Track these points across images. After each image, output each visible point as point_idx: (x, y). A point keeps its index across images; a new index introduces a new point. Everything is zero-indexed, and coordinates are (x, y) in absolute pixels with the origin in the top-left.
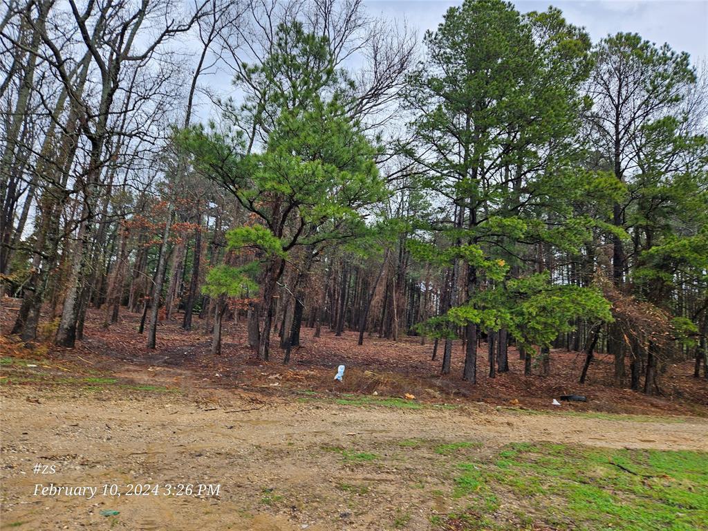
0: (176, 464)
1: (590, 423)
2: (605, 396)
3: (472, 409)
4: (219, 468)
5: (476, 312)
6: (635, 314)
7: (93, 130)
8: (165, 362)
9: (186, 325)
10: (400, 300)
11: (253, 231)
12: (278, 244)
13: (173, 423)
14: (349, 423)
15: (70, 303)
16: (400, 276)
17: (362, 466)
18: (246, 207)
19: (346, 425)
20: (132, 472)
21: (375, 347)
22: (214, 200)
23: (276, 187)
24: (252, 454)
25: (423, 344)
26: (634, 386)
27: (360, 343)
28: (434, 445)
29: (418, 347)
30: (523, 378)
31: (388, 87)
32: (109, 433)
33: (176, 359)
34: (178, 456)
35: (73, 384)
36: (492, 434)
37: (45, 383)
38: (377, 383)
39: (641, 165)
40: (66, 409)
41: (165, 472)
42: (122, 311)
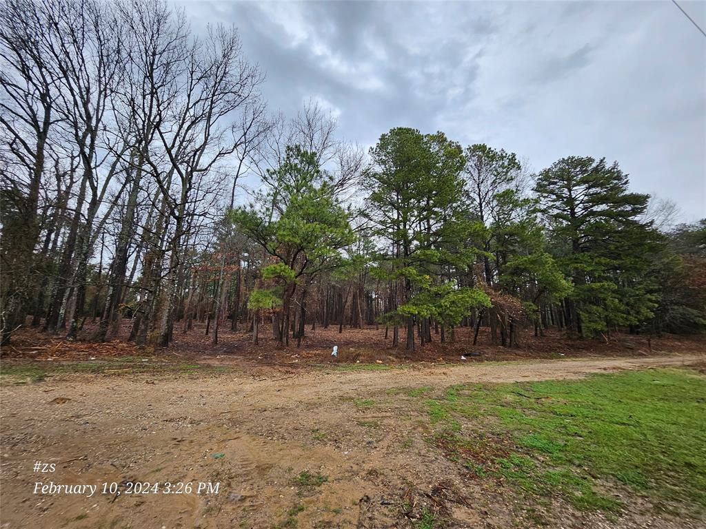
0: (251, 418)
1: (489, 368)
2: (489, 352)
3: (420, 367)
4: (280, 418)
5: (414, 307)
6: (502, 302)
7: (177, 214)
8: (225, 352)
9: (234, 329)
10: (362, 304)
11: (278, 268)
12: (293, 274)
13: (241, 390)
14: (350, 382)
15: (165, 318)
16: (361, 289)
17: (369, 409)
18: (270, 253)
19: (348, 383)
20: (225, 426)
21: (349, 334)
22: (247, 251)
23: (291, 239)
24: (297, 407)
25: (377, 329)
26: (504, 344)
27: (340, 332)
28: (407, 391)
29: (375, 332)
30: (441, 345)
31: (349, 179)
32: (204, 400)
33: (231, 350)
34: (251, 412)
35: (174, 370)
36: (437, 381)
37: (156, 371)
38: (359, 355)
39: (494, 217)
40: (172, 386)
41: (246, 424)
42: (194, 323)
